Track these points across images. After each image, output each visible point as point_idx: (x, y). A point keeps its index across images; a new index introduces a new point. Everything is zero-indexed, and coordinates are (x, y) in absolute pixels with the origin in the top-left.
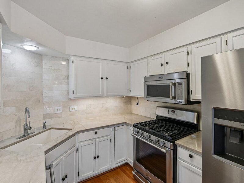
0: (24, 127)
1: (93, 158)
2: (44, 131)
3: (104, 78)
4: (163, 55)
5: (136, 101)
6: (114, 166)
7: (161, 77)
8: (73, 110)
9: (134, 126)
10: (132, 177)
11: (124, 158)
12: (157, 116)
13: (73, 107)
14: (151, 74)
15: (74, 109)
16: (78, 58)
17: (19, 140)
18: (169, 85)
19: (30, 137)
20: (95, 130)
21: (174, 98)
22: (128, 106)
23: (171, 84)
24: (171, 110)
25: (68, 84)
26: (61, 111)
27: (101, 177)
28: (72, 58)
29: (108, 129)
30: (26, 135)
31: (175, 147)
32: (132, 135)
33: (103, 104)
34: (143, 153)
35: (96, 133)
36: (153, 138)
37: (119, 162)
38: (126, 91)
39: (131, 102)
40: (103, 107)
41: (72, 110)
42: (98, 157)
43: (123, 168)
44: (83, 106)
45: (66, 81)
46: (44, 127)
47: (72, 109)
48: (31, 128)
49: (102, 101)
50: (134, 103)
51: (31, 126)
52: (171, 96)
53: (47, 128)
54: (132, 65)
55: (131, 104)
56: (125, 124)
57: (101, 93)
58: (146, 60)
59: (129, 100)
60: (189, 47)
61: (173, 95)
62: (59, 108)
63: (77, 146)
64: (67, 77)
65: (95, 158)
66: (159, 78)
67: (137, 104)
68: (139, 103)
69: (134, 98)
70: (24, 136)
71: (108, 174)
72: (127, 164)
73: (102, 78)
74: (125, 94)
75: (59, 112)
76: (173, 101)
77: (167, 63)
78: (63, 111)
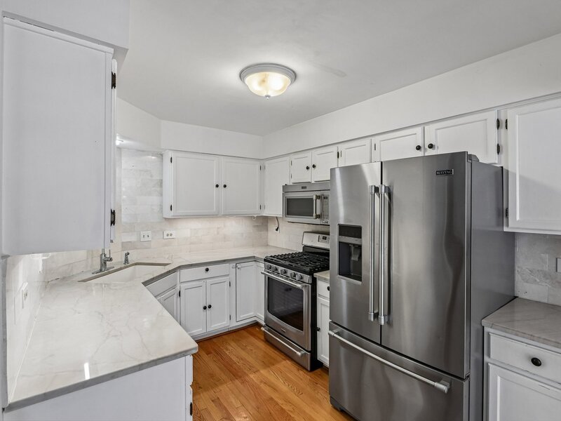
0: (101, 258)
1: (202, 309)
2: (125, 268)
3: (221, 186)
4: (308, 154)
5: (275, 224)
6: (234, 324)
7: (304, 187)
8: (169, 237)
9: (265, 260)
10: (262, 338)
11: (252, 314)
12: (305, 247)
13: (169, 233)
14: (293, 181)
15: (171, 235)
16: (180, 154)
17: (95, 275)
18: (312, 199)
19: (110, 273)
20: (207, 266)
21: (318, 217)
22: (262, 232)
23: (314, 198)
24: (321, 236)
25: (162, 195)
26: (150, 239)
27: (214, 340)
28: (170, 154)
29: (227, 265)
30: (103, 270)
31: (314, 282)
32: (262, 273)
33: (218, 228)
34: (283, 307)
35: (207, 270)
36: (290, 272)
37: (244, 318)
38: (258, 207)
39: (267, 226)
40: (218, 233)
41: (167, 237)
42: (210, 307)
43: (250, 329)
44: (186, 230)
45: (159, 189)
46: (126, 261)
47: (168, 235)
48: (111, 260)
49: (217, 224)
50: (272, 227)
51: (111, 256)
52: (314, 214)
53: (131, 263)
54: (267, 164)
55: (267, 230)
56: (254, 259)
57: (215, 210)
58: (287, 158)
59: (263, 222)
60: (339, 145)
61: (318, 213)
62: (146, 233)
63: (178, 288)
64: (161, 183)
65: (205, 308)
66: (303, 188)
67: (277, 230)
68: (280, 227)
69: (271, 218)
70: (101, 270)
71: (225, 337)
72: (257, 324)
73: (217, 186)
74: (256, 212)
75: (146, 239)
76: (318, 221)
77: (314, 166)
78: (152, 238)
